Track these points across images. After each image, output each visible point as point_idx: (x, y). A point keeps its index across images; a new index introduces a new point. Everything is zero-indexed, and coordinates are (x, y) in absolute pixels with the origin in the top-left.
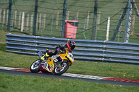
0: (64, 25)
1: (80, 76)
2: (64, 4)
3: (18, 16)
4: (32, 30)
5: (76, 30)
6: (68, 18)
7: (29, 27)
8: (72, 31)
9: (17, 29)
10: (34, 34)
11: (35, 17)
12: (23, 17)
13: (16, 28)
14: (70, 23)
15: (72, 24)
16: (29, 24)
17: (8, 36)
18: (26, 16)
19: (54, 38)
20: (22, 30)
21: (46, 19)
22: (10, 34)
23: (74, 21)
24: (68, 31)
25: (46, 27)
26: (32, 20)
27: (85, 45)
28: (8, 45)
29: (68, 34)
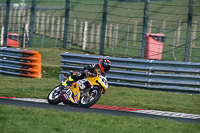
0: (145, 40)
1: (168, 114)
2: (145, 9)
3: (78, 27)
4: (98, 48)
5: (162, 47)
6: (150, 30)
7: (95, 43)
8: (155, 49)
9: (77, 47)
10: (101, 54)
11: (103, 29)
12: (86, 29)
13: (75, 45)
14: (154, 37)
15: (157, 38)
16: (95, 38)
17: (64, 57)
18: (89, 28)
19: (130, 59)
20: (84, 48)
21: (119, 31)
22: (67, 53)
23: (158, 35)
24: (151, 49)
25: (119, 42)
26: (98, 33)
27: (174, 69)
28: (65, 69)
29: (150, 54)
